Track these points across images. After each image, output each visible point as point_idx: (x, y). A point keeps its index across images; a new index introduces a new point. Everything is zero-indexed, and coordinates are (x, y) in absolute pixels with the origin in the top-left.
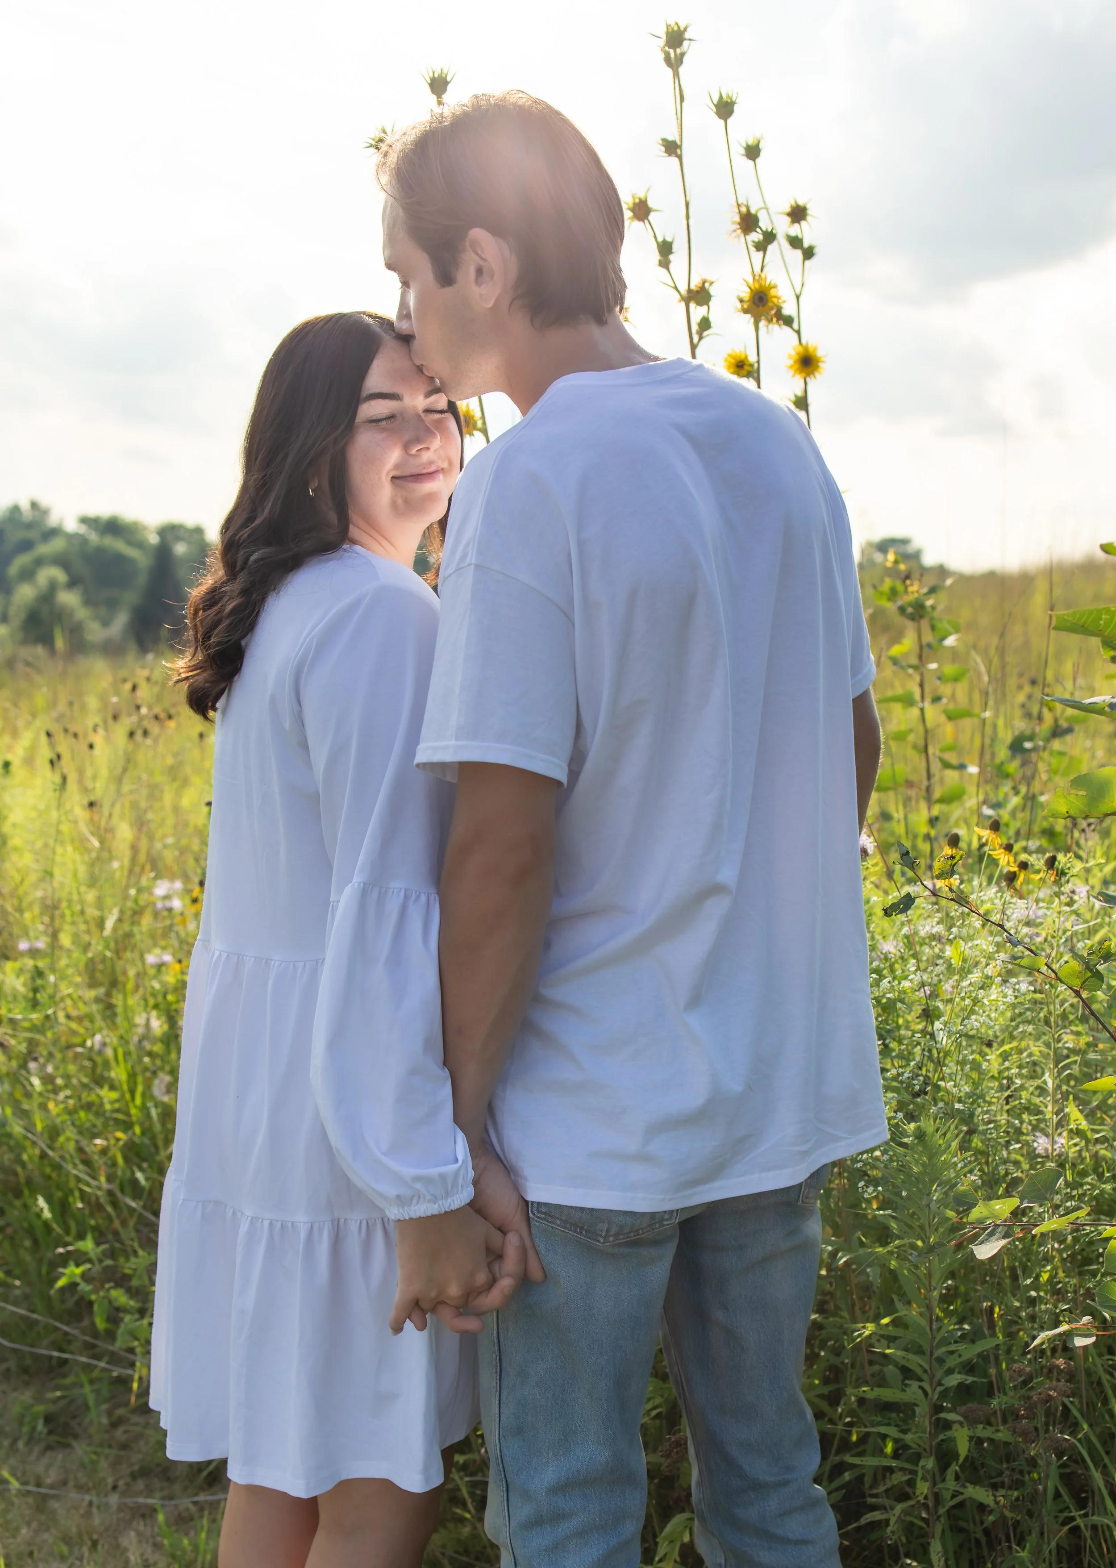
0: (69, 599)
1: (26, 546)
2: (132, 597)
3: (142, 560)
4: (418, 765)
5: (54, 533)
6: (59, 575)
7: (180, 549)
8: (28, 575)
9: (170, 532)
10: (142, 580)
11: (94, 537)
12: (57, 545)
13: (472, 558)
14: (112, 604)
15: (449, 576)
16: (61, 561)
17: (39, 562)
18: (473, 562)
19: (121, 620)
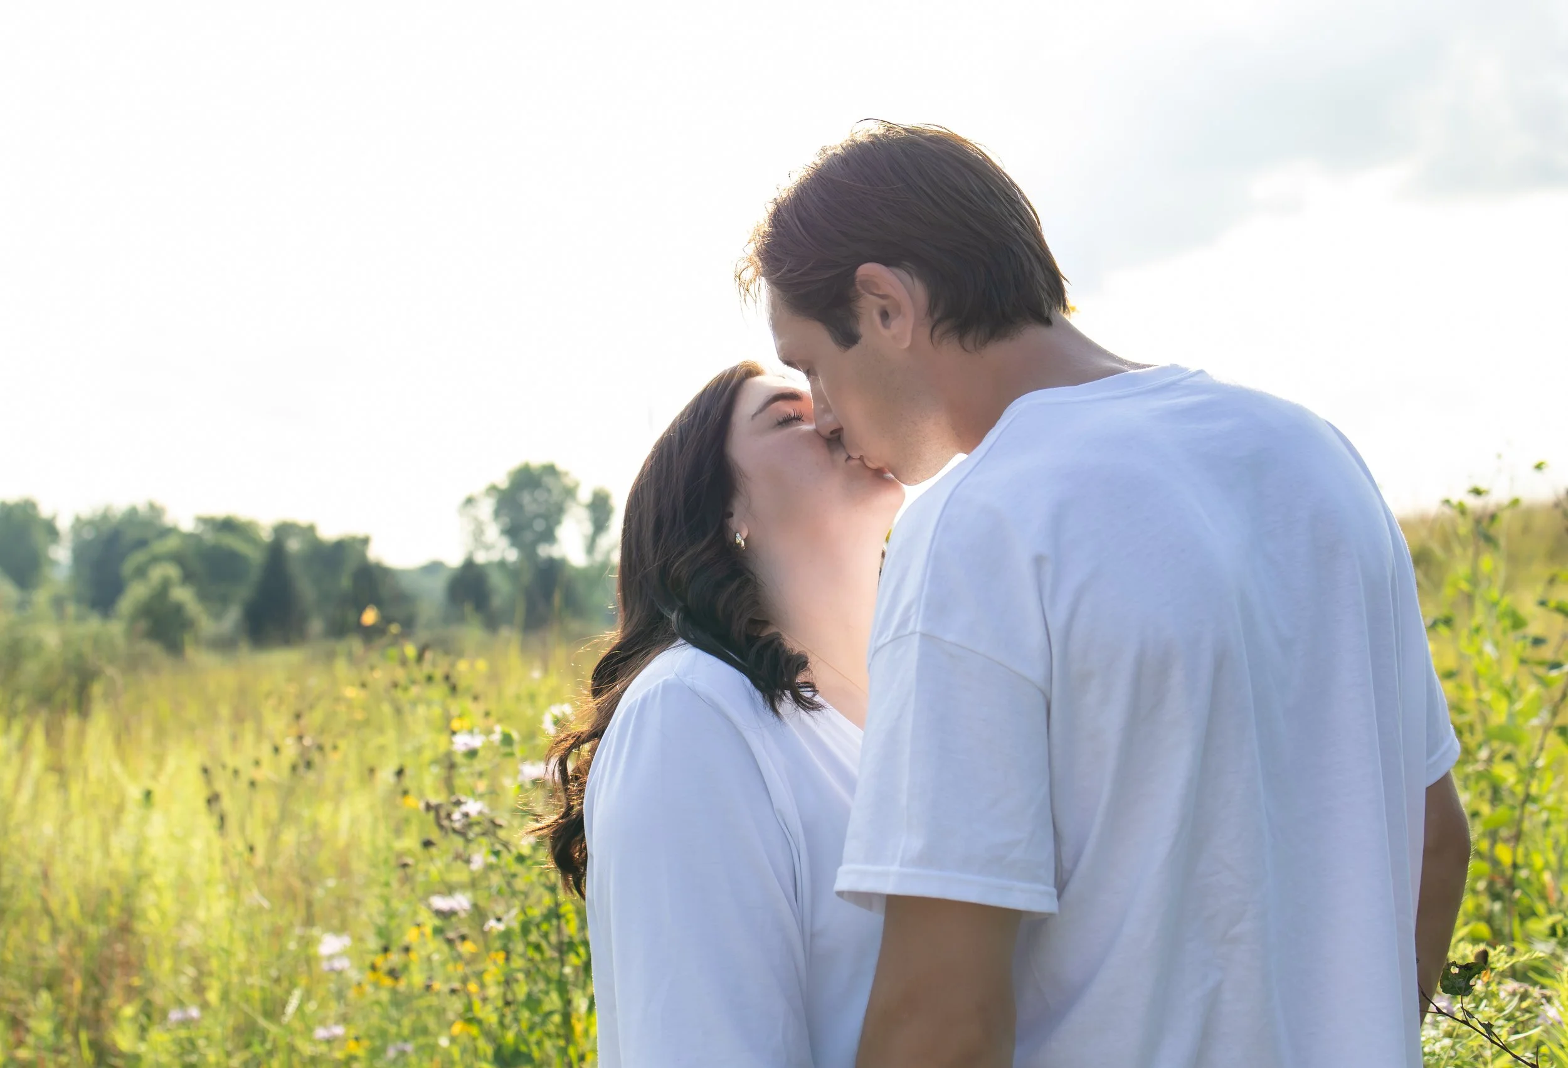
0: (182, 595)
1: (142, 543)
2: (244, 592)
3: (255, 556)
4: (840, 894)
5: (167, 532)
6: (171, 571)
7: (294, 545)
8: (141, 572)
9: (283, 530)
10: (255, 575)
11: (210, 538)
12: (171, 544)
13: (916, 625)
14: (224, 600)
15: (884, 645)
16: (177, 558)
17: (156, 559)
18: (918, 629)
19: (233, 616)
